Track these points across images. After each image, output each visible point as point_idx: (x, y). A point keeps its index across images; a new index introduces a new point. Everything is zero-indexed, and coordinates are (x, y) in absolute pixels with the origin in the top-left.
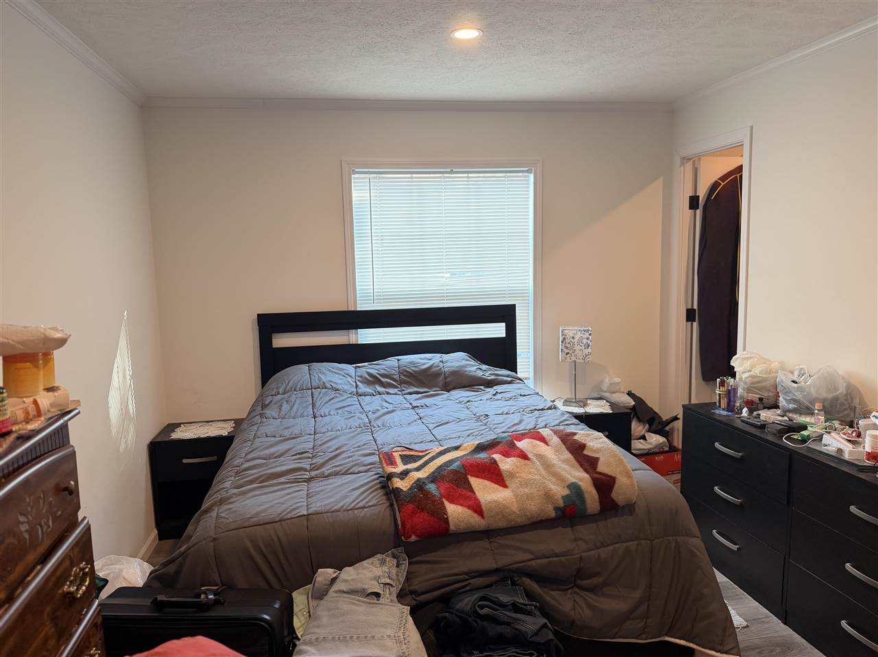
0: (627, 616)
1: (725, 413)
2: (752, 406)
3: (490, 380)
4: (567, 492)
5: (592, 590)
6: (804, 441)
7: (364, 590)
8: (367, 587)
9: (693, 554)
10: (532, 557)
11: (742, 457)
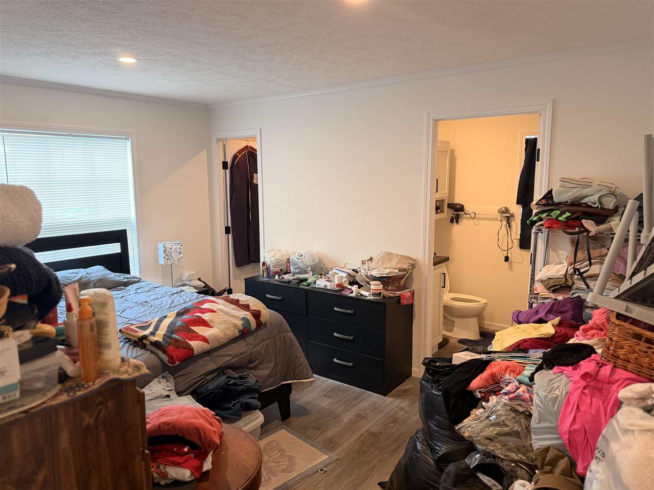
0: (269, 376)
1: (267, 279)
2: (279, 273)
3: (125, 282)
4: (242, 322)
5: (254, 368)
6: (309, 285)
7: (162, 395)
8: (162, 393)
9: (291, 340)
10: (231, 358)
11: (282, 299)
